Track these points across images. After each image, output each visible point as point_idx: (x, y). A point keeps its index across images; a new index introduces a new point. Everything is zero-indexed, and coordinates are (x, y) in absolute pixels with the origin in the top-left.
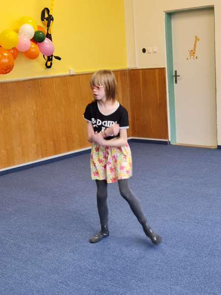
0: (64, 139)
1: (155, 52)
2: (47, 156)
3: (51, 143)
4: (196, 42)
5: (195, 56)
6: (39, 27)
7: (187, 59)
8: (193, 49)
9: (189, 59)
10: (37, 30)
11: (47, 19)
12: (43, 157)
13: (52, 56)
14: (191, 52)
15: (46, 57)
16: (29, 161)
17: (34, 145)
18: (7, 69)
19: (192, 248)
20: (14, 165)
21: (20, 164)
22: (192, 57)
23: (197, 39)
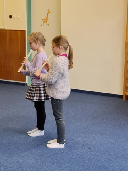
4: (48, 14)
7: (42, 25)
8: (45, 18)
9: (43, 25)
14: (45, 21)
19: (39, 158)
23: (49, 12)
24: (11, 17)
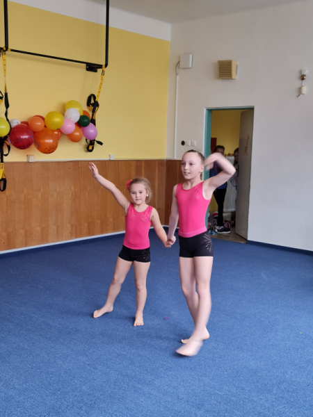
0: (99, 222)
1: (193, 146)
2: (81, 237)
3: (86, 224)
6: (84, 112)
10: (82, 114)
11: (93, 105)
12: (76, 237)
13: (94, 140)
15: (88, 141)
16: (62, 240)
17: (69, 225)
18: (50, 150)
20: (47, 243)
21: (54, 242)
24: (183, 143)
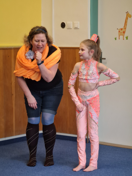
1: (76, 28)
5: (125, 36)
22: (121, 37)
24: (63, 25)
